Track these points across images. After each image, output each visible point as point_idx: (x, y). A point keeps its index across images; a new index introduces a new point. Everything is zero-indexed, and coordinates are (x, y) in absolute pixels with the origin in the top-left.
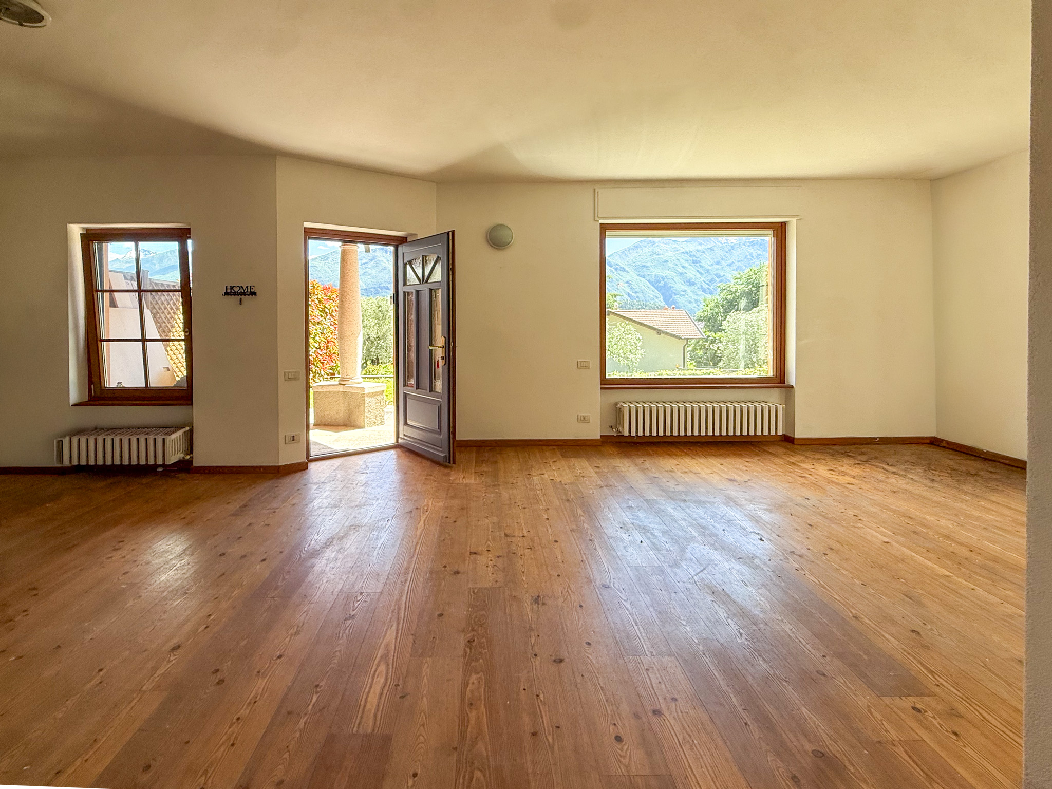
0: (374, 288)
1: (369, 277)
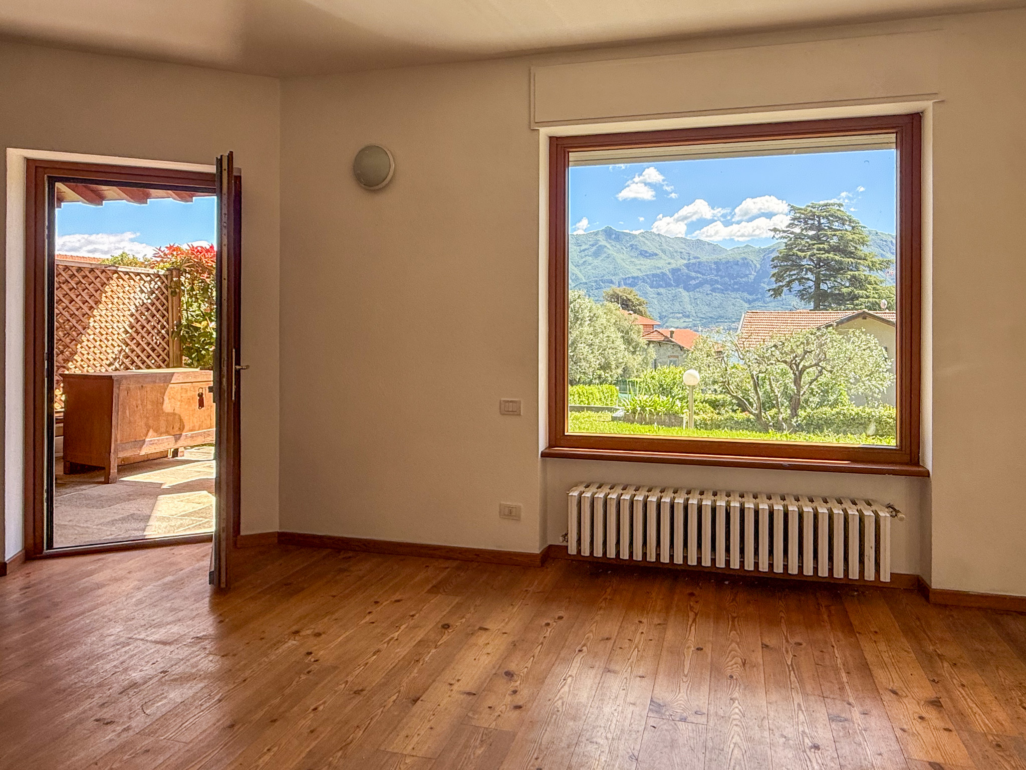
0: (596, 281)
1: (590, 267)
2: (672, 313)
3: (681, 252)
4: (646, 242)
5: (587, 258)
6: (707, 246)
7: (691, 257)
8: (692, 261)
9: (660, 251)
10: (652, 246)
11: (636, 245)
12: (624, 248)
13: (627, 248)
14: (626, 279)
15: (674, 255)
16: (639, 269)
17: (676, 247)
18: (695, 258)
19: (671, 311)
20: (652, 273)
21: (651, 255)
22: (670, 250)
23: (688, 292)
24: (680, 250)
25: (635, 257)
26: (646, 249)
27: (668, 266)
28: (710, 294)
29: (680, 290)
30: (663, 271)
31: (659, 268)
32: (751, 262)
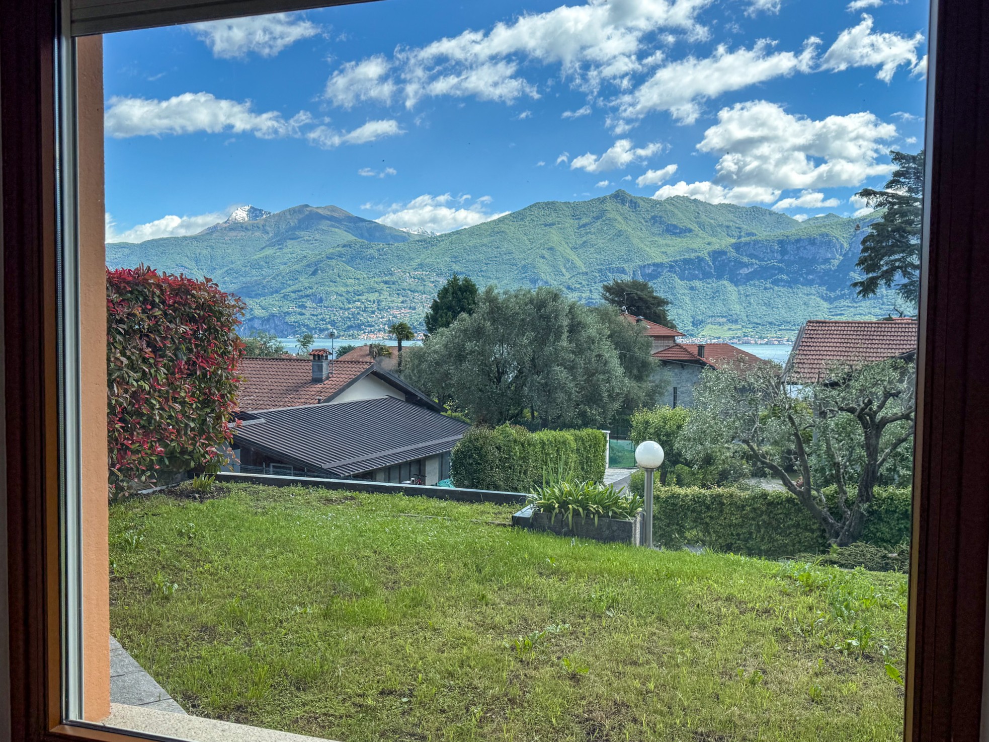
0: (600, 271)
2: (712, 317)
3: (728, 227)
4: (676, 211)
5: (589, 237)
7: (742, 234)
9: (695, 225)
10: (684, 218)
11: (661, 217)
12: (643, 221)
13: (646, 221)
14: (645, 266)
15: (716, 231)
16: (665, 253)
17: (721, 218)
18: (749, 234)
19: (711, 314)
20: (683, 257)
21: (683, 232)
22: (711, 224)
23: (736, 285)
24: (727, 223)
25: (659, 234)
26: (675, 222)
27: (708, 247)
28: (771, 288)
29: (725, 282)
30: (699, 254)
31: (694, 250)
32: (835, 240)
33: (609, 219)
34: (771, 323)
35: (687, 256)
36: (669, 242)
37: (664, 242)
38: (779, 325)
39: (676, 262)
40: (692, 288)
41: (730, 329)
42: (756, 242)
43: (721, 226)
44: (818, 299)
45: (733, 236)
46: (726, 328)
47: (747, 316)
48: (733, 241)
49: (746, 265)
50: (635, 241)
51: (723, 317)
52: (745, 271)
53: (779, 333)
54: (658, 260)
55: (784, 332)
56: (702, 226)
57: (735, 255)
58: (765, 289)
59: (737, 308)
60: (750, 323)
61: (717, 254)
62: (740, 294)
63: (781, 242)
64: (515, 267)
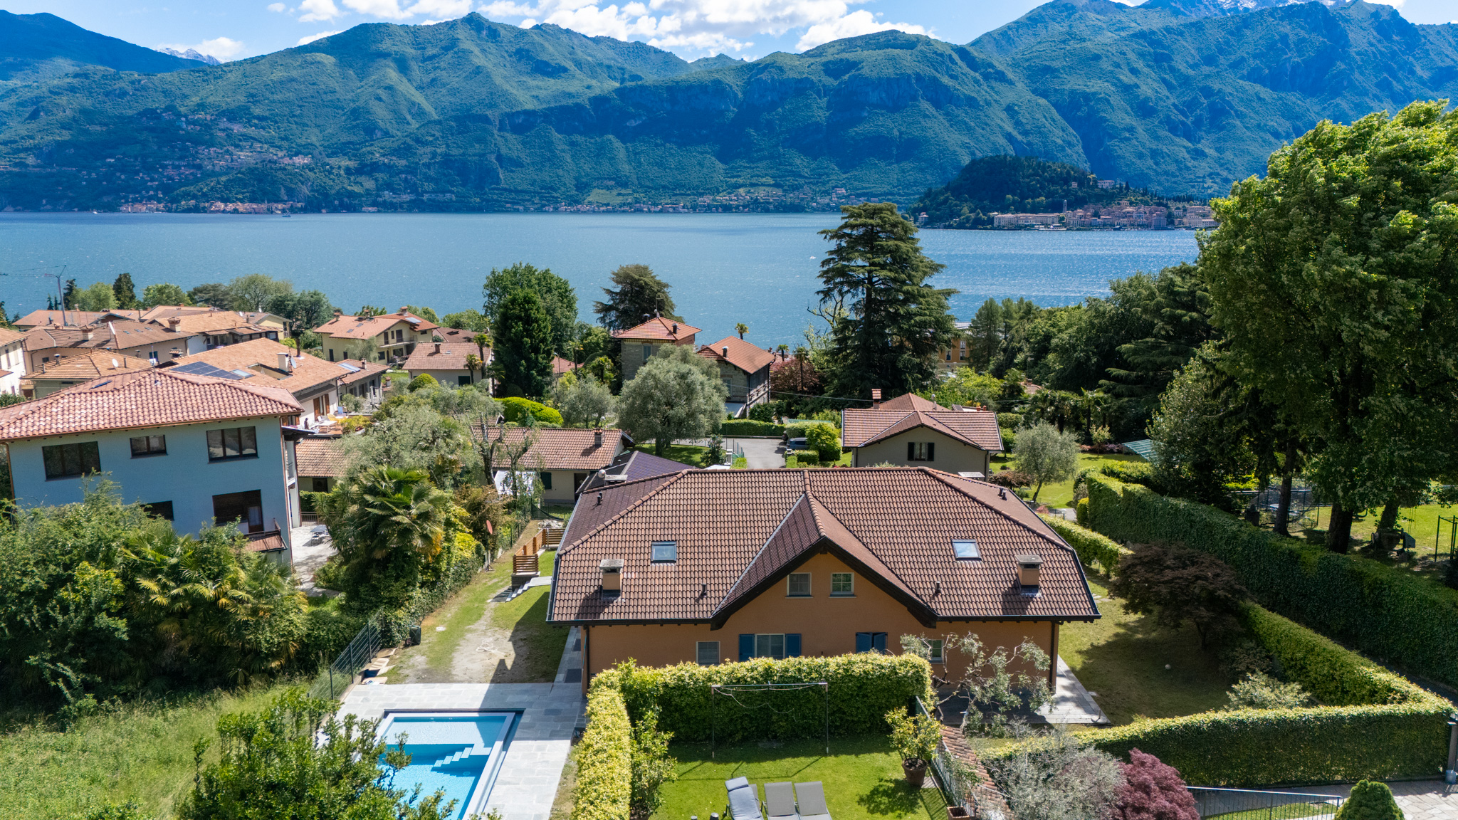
2: (598, 179)
3: (609, 67)
4: (546, 45)
5: (438, 73)
6: (653, 56)
7: (626, 76)
8: (629, 84)
9: (570, 63)
10: (556, 53)
11: (528, 51)
12: (506, 55)
13: (510, 56)
14: (513, 114)
15: (596, 72)
16: (536, 97)
17: (599, 55)
18: (635, 77)
19: (597, 175)
20: (558, 104)
21: (555, 71)
22: (589, 63)
23: (624, 142)
24: (607, 62)
25: (528, 73)
26: (545, 58)
27: (587, 91)
28: (662, 145)
29: (611, 137)
30: (578, 101)
31: (570, 95)
32: (728, 89)
33: (464, 51)
34: (664, 187)
35: (564, 103)
36: (540, 83)
37: (534, 83)
38: (674, 189)
39: (550, 109)
40: (573, 144)
41: (619, 194)
42: (643, 88)
43: (601, 65)
44: (713, 158)
45: (614, 79)
46: (615, 192)
47: (638, 179)
48: (617, 85)
49: (633, 117)
50: (498, 81)
51: (610, 179)
52: (633, 123)
53: (674, 198)
54: (529, 106)
55: (679, 198)
56: (578, 64)
57: (618, 102)
58: (656, 145)
59: (626, 168)
60: (642, 186)
61: (599, 101)
62: (628, 151)
63: (669, 89)
64: (340, 111)
